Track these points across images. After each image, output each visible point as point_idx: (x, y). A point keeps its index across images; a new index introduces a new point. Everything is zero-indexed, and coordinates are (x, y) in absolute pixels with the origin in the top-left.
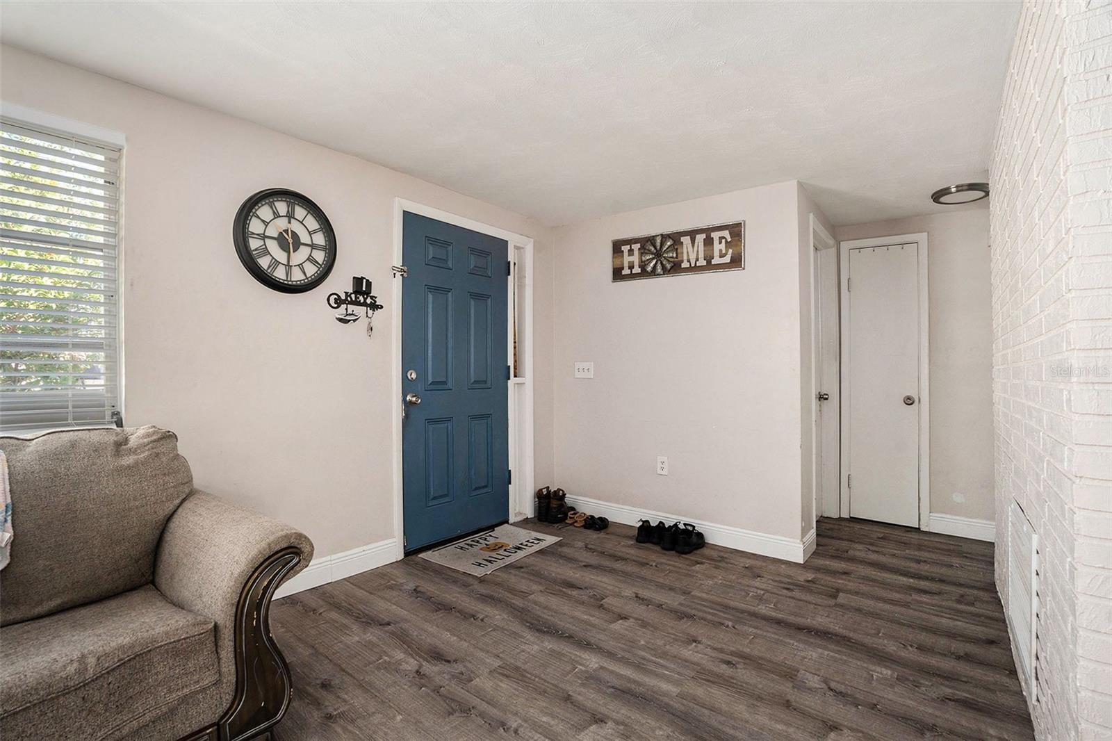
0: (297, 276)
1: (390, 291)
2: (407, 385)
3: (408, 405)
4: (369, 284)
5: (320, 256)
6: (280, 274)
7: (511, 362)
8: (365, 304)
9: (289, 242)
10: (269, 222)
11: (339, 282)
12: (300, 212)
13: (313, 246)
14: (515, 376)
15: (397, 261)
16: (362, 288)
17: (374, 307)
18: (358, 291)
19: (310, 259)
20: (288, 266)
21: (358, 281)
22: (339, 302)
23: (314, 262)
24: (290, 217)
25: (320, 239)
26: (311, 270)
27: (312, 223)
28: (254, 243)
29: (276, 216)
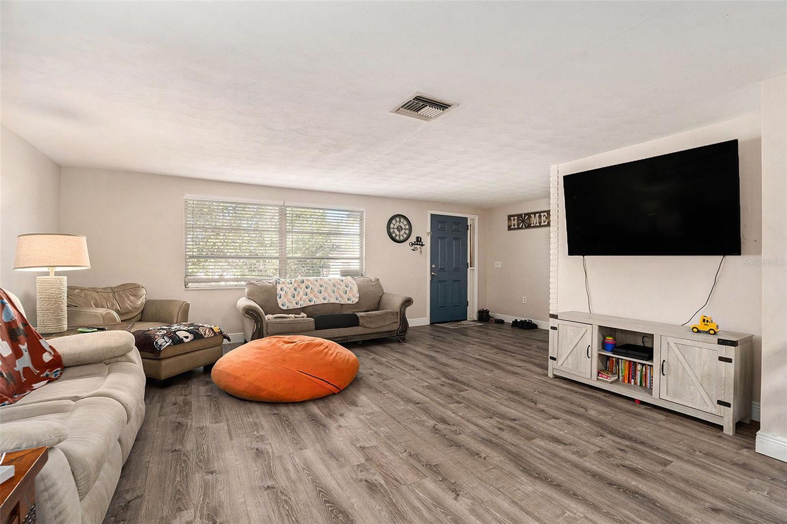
0: (402, 238)
1: (427, 241)
2: (432, 270)
3: (432, 276)
4: (421, 238)
5: (407, 232)
6: (397, 238)
7: (469, 261)
8: (419, 245)
9: (399, 229)
10: (395, 224)
11: (413, 239)
12: (402, 220)
13: (405, 229)
14: (471, 266)
15: (429, 231)
16: (419, 240)
17: (422, 245)
18: (417, 241)
19: (405, 233)
20: (400, 236)
21: (418, 238)
22: (413, 244)
24: (400, 221)
25: (407, 227)
26: (405, 236)
27: (405, 223)
28: (392, 230)
29: (397, 222)
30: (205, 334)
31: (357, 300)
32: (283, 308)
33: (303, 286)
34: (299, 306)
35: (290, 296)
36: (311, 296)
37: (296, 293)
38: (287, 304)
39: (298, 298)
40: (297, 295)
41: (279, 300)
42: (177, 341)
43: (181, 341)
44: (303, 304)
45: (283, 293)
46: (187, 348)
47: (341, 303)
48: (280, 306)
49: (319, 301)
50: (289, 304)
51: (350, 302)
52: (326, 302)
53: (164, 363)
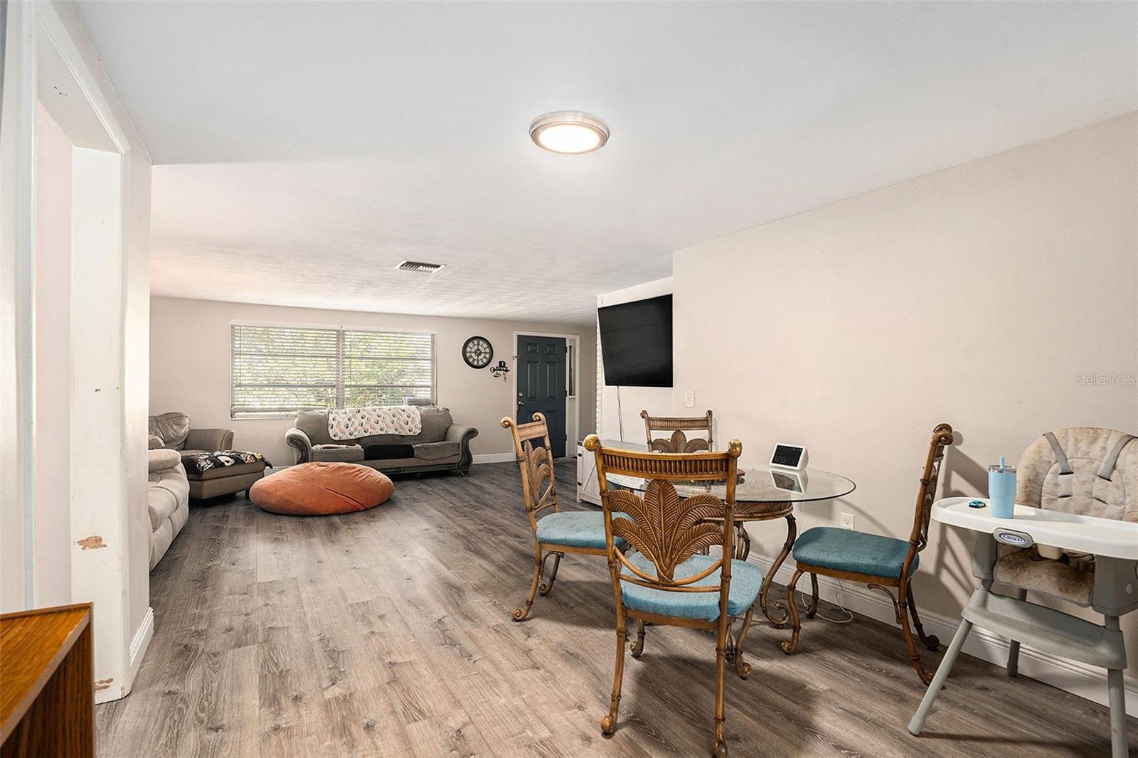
0: (481, 363)
1: (513, 366)
2: (519, 398)
3: (519, 406)
4: (504, 363)
5: (488, 356)
6: (475, 363)
7: (567, 389)
8: (503, 370)
9: (478, 353)
10: (472, 348)
11: (494, 364)
12: (481, 342)
13: (485, 353)
14: (570, 395)
15: (515, 353)
16: (502, 365)
17: (507, 371)
18: (500, 366)
19: (485, 357)
20: (478, 360)
21: (500, 362)
22: (494, 370)
23: (486, 358)
24: (478, 344)
25: (488, 350)
26: (485, 361)
27: (485, 346)
28: (468, 355)
29: (474, 345)
30: (246, 460)
31: (419, 431)
32: (334, 438)
33: (359, 416)
34: (353, 437)
35: (342, 427)
36: (367, 426)
37: (350, 423)
38: (340, 434)
39: (352, 429)
40: (352, 426)
41: (330, 431)
42: (218, 464)
43: (222, 465)
44: (357, 435)
45: (335, 423)
46: (227, 472)
47: (402, 434)
48: (332, 436)
49: (376, 431)
50: (342, 435)
51: (412, 434)
52: (383, 433)
53: (206, 483)
